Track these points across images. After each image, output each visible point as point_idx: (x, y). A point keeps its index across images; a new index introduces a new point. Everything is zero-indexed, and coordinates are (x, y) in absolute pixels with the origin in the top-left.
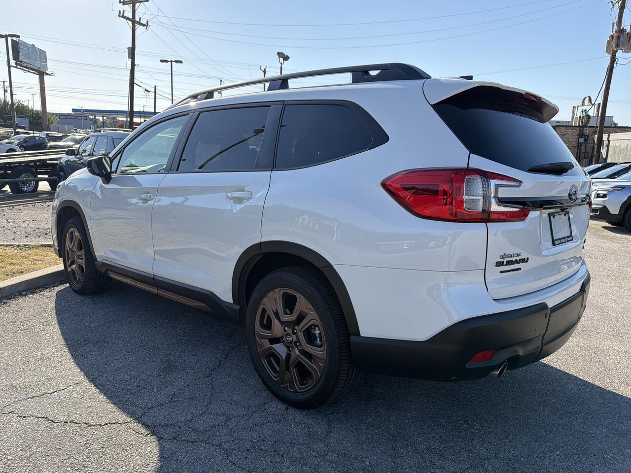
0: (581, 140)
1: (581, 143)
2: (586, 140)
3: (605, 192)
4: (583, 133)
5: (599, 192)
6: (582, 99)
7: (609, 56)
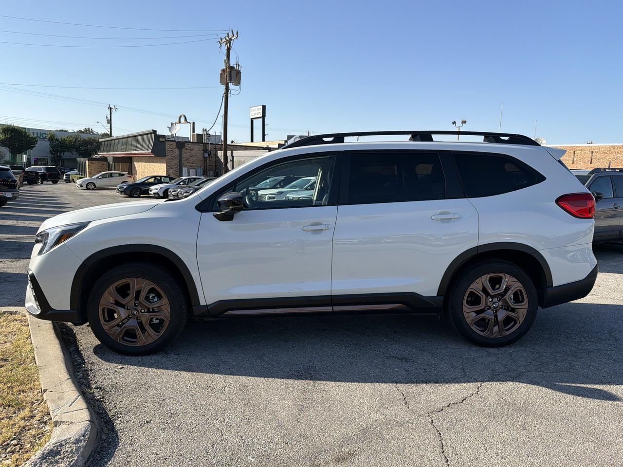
0: (206, 155)
1: (206, 158)
2: (209, 155)
3: (274, 196)
4: (206, 149)
5: (270, 196)
6: (178, 117)
7: (224, 87)
